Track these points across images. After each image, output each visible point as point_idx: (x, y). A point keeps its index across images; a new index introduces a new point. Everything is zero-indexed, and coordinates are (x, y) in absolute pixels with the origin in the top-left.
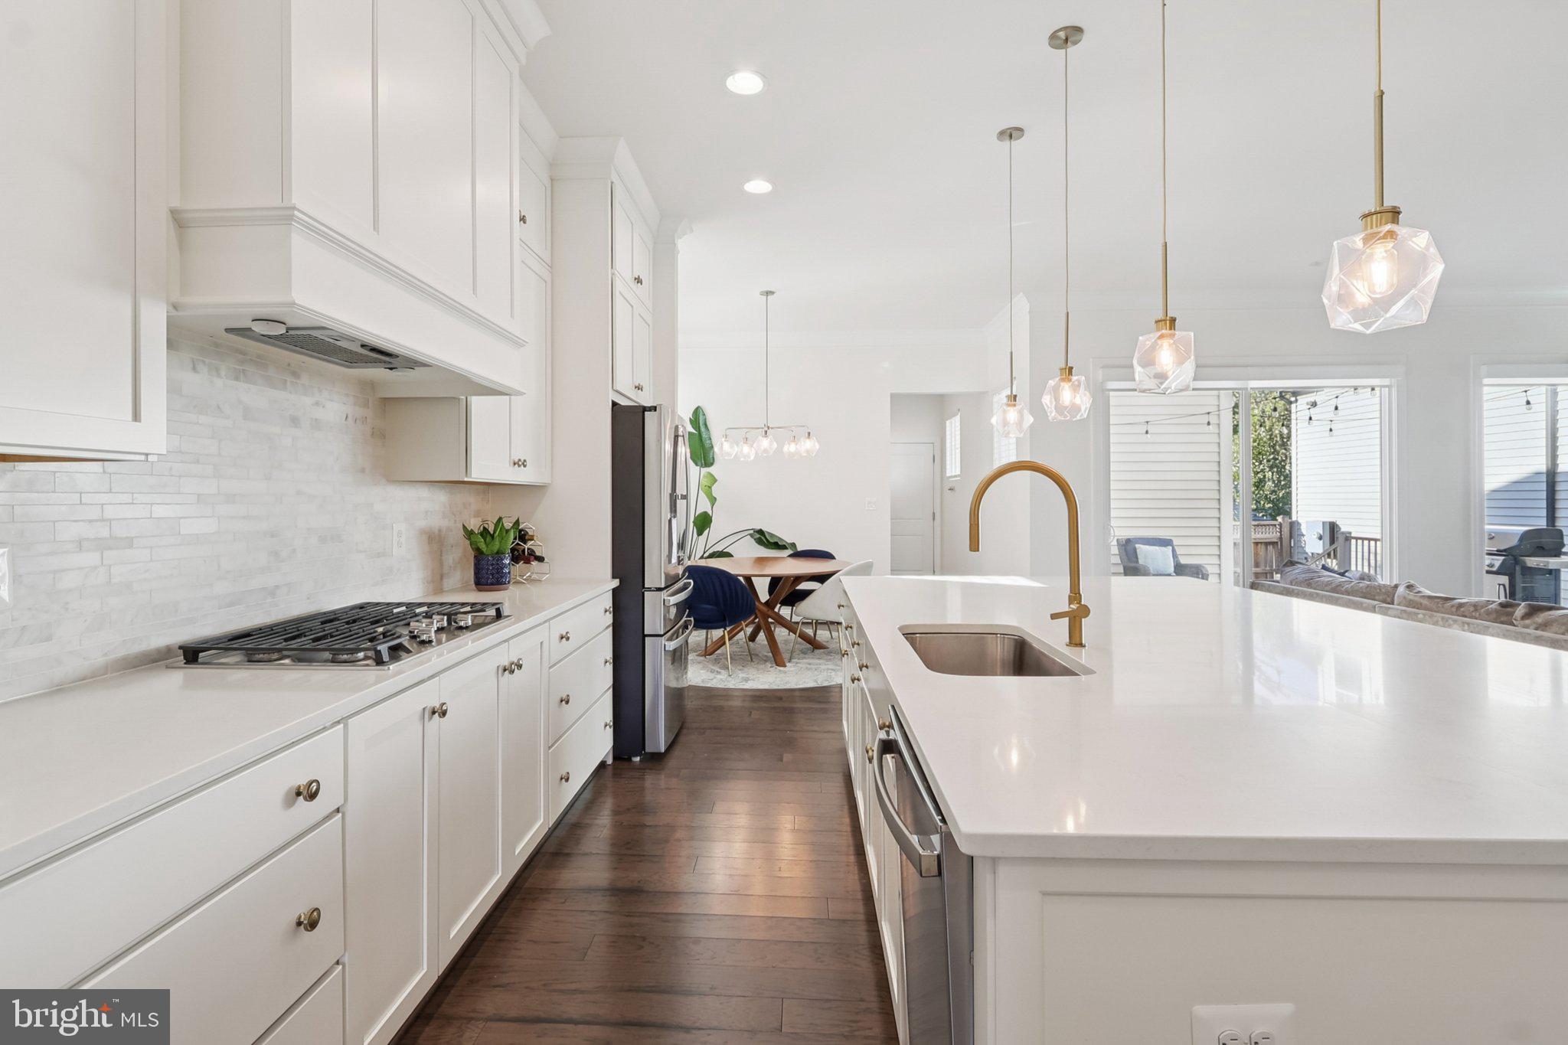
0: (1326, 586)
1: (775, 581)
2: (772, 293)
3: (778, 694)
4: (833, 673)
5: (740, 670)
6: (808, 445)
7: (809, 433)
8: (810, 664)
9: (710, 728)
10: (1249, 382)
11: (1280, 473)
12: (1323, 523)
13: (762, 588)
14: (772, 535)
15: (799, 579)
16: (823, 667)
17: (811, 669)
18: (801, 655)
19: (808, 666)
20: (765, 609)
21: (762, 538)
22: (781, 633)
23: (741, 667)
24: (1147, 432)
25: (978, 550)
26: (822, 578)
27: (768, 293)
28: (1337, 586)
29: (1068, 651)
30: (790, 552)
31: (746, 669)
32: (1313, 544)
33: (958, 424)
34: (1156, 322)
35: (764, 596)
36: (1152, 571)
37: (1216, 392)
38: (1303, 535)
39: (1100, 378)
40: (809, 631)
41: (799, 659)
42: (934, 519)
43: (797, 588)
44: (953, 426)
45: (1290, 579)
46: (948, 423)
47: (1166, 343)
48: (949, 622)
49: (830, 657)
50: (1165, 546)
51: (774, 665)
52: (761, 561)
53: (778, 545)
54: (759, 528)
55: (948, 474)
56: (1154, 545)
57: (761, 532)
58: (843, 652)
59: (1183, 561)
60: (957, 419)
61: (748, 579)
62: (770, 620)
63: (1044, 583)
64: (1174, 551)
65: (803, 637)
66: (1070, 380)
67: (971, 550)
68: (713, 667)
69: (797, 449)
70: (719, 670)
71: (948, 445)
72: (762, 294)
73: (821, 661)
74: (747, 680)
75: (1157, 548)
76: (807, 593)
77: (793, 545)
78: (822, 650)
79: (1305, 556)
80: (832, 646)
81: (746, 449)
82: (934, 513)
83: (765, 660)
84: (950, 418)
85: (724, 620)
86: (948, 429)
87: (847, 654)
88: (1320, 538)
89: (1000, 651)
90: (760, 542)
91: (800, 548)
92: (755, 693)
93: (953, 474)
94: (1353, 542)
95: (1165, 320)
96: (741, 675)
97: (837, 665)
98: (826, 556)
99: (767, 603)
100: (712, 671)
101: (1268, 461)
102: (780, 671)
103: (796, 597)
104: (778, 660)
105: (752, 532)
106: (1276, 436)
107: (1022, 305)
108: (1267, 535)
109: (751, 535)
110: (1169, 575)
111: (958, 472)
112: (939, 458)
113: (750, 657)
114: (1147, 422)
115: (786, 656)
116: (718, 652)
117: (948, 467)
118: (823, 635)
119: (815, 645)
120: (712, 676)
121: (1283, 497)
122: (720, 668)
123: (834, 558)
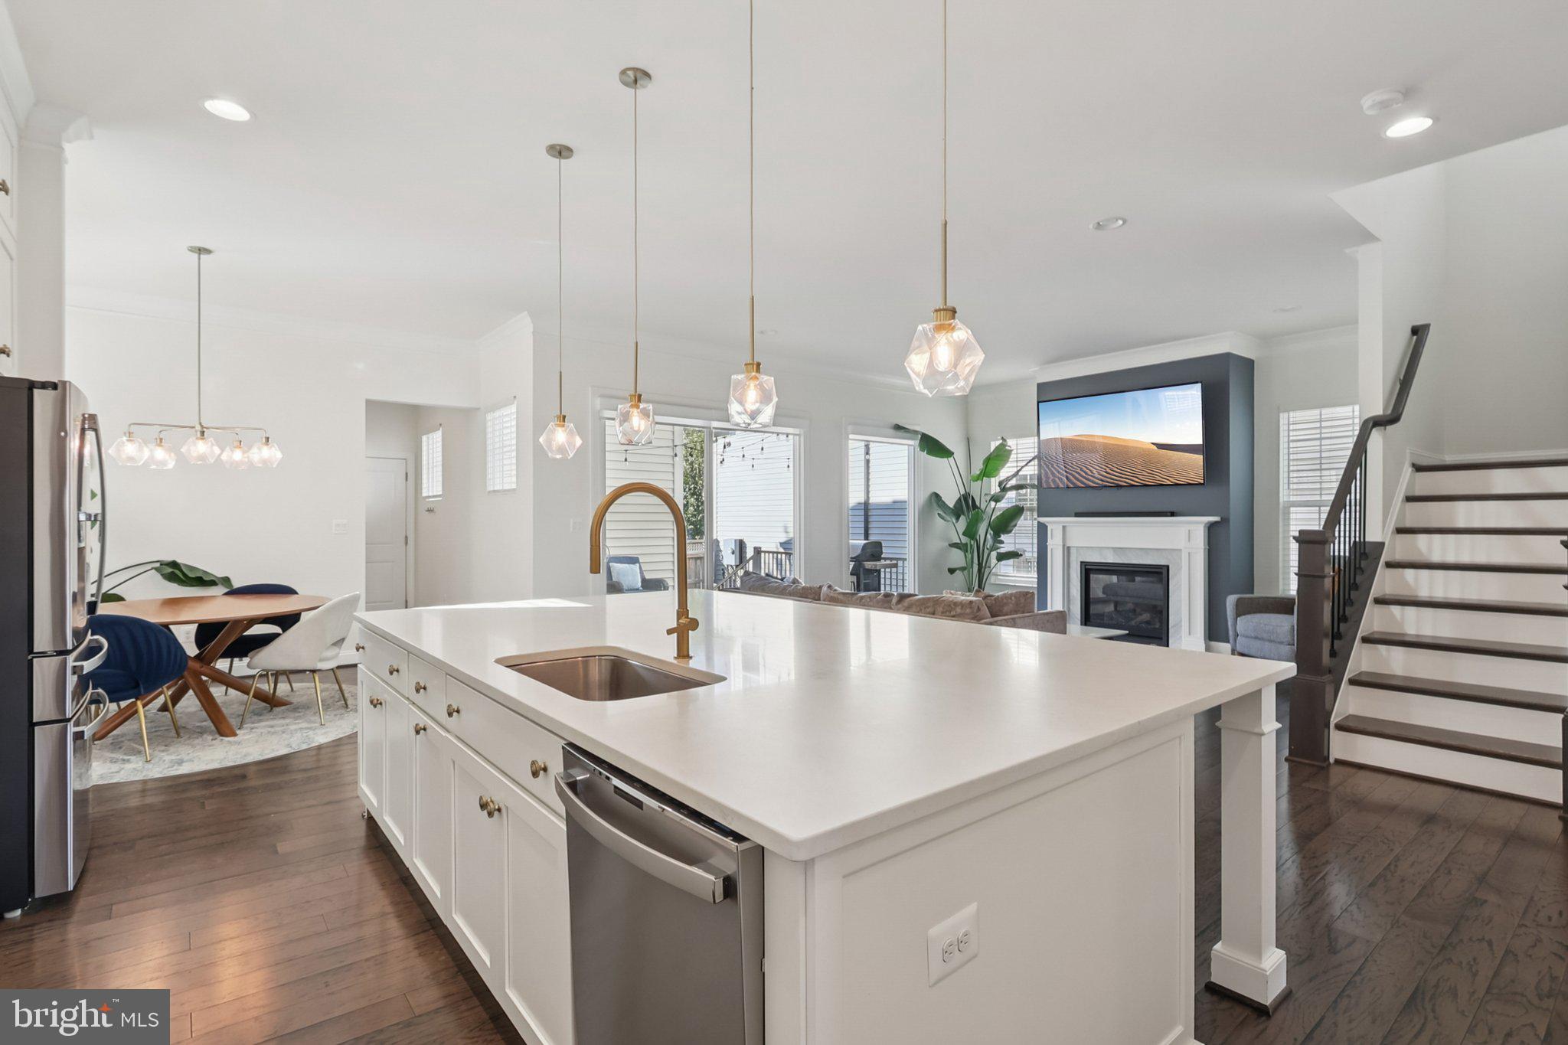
0: (776, 590)
1: (207, 632)
2: (208, 251)
3: (236, 772)
4: (311, 733)
5: (163, 751)
6: (272, 454)
7: (267, 439)
8: (272, 727)
9: (141, 839)
11: (697, 499)
12: (735, 540)
13: (186, 638)
14: (192, 568)
15: (252, 621)
16: (293, 727)
17: (273, 733)
18: (256, 718)
19: (272, 730)
20: (196, 665)
21: (174, 572)
22: (217, 691)
23: (163, 748)
24: (626, 460)
25: (599, 572)
26: (287, 621)
27: (201, 251)
28: (783, 590)
31: (172, 749)
32: (729, 559)
33: (440, 439)
34: (746, 365)
35: (192, 650)
36: (625, 587)
37: (670, 428)
38: (721, 551)
40: (265, 687)
41: (253, 723)
42: (406, 543)
44: (433, 445)
45: (749, 586)
46: (424, 438)
47: (752, 384)
49: (297, 715)
50: (634, 563)
51: (217, 736)
52: (173, 603)
53: (202, 581)
54: (170, 559)
55: (424, 494)
56: (625, 563)
57: (174, 564)
58: (375, 701)
59: (648, 577)
60: (438, 436)
61: (166, 626)
62: (204, 678)
64: (640, 568)
65: (260, 696)
66: (638, 407)
67: (592, 572)
68: (113, 755)
69: (244, 457)
70: (126, 757)
71: (425, 462)
72: (192, 249)
73: (287, 721)
74: (180, 762)
75: (627, 565)
77: (226, 581)
78: (283, 708)
79: (723, 567)
80: (295, 700)
81: (160, 454)
82: (406, 537)
83: (201, 732)
84: (428, 433)
85: (137, 686)
86: (425, 444)
88: (733, 553)
90: (172, 578)
91: (237, 584)
93: (431, 494)
94: (763, 554)
95: (753, 364)
96: (167, 758)
97: (310, 722)
98: (286, 591)
99: (197, 657)
100: (113, 761)
101: (690, 489)
102: (230, 742)
104: (221, 725)
105: (158, 565)
106: (696, 469)
107: (524, 324)
108: (696, 552)
109: (156, 569)
110: (637, 590)
111: (441, 493)
112: (414, 475)
113: (179, 731)
114: (626, 451)
115: (234, 722)
116: (115, 732)
117: (424, 485)
118: (283, 688)
119: (271, 702)
120: (115, 767)
121: (700, 520)
122: (125, 754)
123: (296, 593)
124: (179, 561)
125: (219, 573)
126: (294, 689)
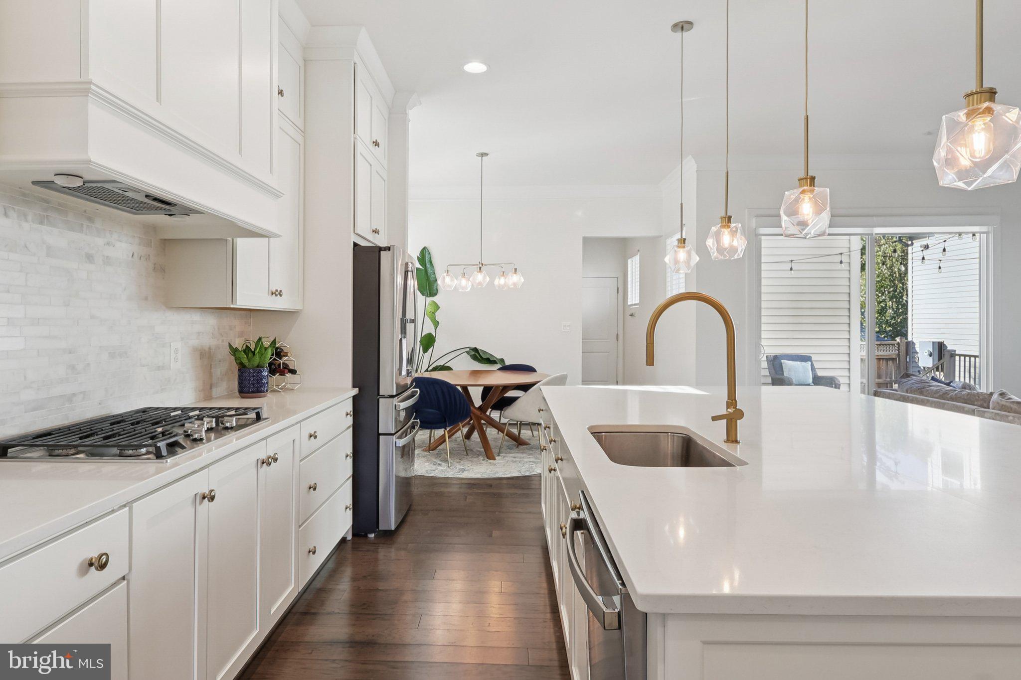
0: (935, 394)
1: (487, 390)
2: (486, 154)
3: (489, 482)
4: (534, 465)
5: (458, 462)
6: (515, 279)
7: (516, 269)
8: (515, 458)
9: (433, 510)
10: (875, 228)
11: (898, 303)
12: (933, 343)
13: (476, 395)
14: (485, 352)
15: (506, 388)
16: (526, 460)
17: (516, 462)
18: (509, 450)
19: (514, 459)
20: (478, 413)
21: (477, 355)
22: (491, 432)
23: (458, 461)
24: (791, 269)
25: (654, 365)
26: (525, 387)
27: (483, 155)
28: (944, 394)
29: (725, 446)
30: (499, 366)
31: (462, 462)
32: (925, 360)
33: (638, 262)
35: (478, 402)
36: (794, 382)
37: (848, 237)
38: (917, 353)
39: (754, 225)
40: (515, 431)
41: (506, 453)
42: (617, 339)
43: (506, 395)
44: (634, 265)
45: (907, 387)
46: (630, 261)
47: (807, 197)
48: (630, 423)
49: (531, 452)
50: (806, 361)
51: (486, 458)
52: (475, 373)
53: (490, 361)
54: (474, 347)
55: (629, 304)
56: (796, 361)
57: (476, 350)
58: (542, 448)
59: (820, 373)
60: (637, 258)
61: (465, 388)
62: (483, 422)
63: (707, 392)
64: (812, 365)
65: (510, 435)
66: (729, 227)
67: (647, 364)
68: (435, 460)
69: (505, 282)
70: (441, 463)
71: (629, 279)
72: (478, 155)
73: (524, 455)
74: (463, 470)
75: (799, 363)
76: (513, 400)
77: (502, 361)
78: (525, 446)
79: (918, 369)
80: (532, 443)
81: (464, 282)
82: (618, 335)
83: (478, 455)
84: (631, 257)
85: (445, 421)
86: (629, 266)
87: (546, 450)
88: (931, 355)
89: (670, 447)
90: (475, 358)
91: (507, 363)
92: (469, 482)
93: (634, 303)
94: (957, 358)
95: (806, 179)
96: (459, 467)
97: (537, 458)
98: (529, 369)
99: (480, 408)
100: (435, 464)
101: (889, 292)
102: (490, 463)
103: (504, 403)
104: (489, 454)
105: (468, 350)
106: (895, 273)
107: (691, 166)
108: (888, 353)
109: (467, 352)
110: (809, 385)
111: (638, 302)
112: (622, 290)
113: (466, 452)
114: (792, 261)
115: (495, 451)
116: (440, 447)
117: (629, 297)
118: (526, 434)
119: (518, 442)
120: (434, 467)
121: (901, 322)
122: (441, 461)
123: (535, 371)
124: (478, 347)
125: (498, 356)
126: (534, 435)
